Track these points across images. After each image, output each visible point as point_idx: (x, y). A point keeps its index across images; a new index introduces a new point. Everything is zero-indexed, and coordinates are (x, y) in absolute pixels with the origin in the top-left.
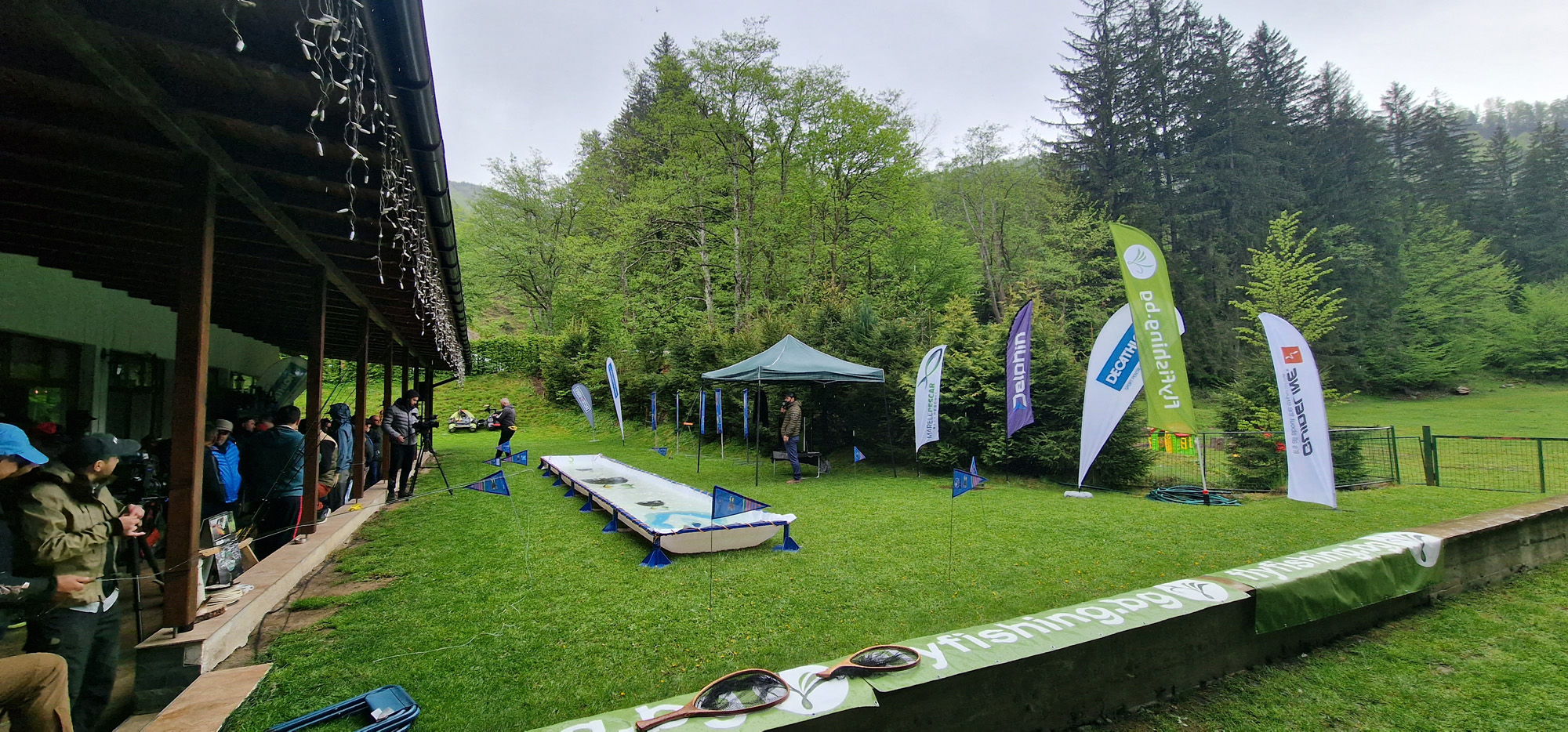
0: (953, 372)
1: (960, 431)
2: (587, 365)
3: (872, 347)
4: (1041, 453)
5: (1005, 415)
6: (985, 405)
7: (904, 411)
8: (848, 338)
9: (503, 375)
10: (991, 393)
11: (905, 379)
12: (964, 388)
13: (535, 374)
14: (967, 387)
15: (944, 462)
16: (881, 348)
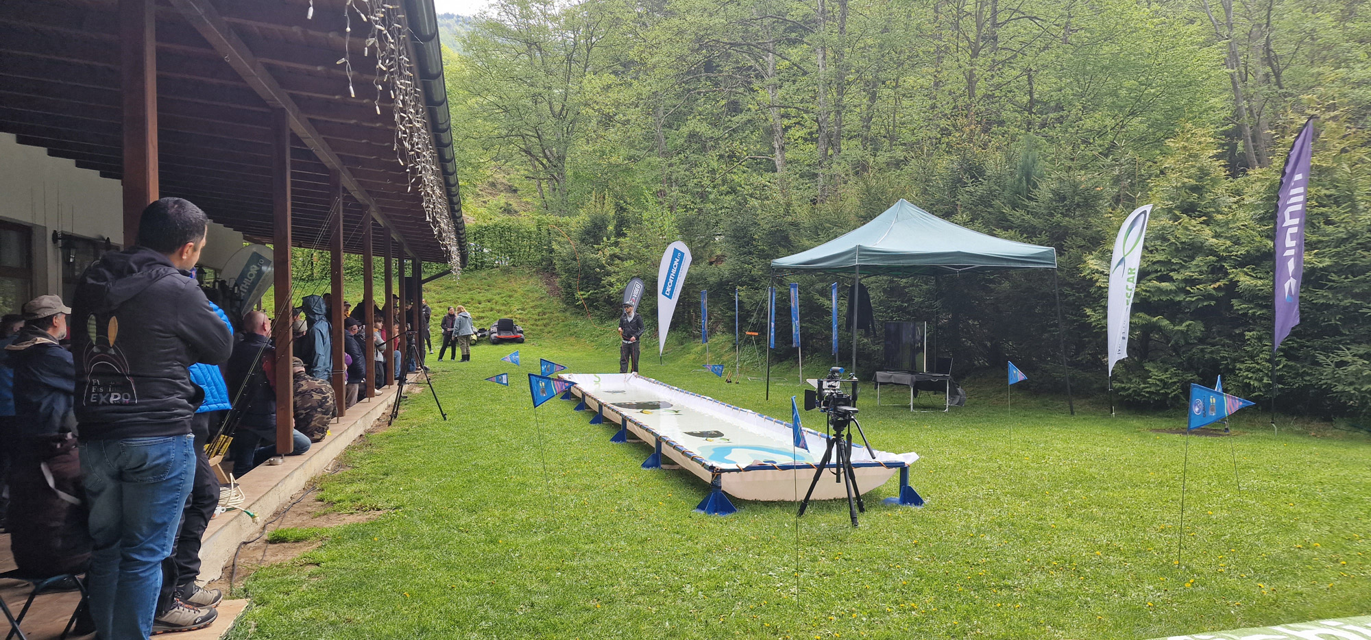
0: (1177, 250)
1: (1187, 343)
2: (614, 256)
3: (1035, 215)
4: (1339, 380)
5: (1271, 319)
6: (1234, 301)
7: (1089, 311)
8: (997, 202)
9: (506, 271)
10: (1245, 280)
11: (1092, 262)
12: (1196, 275)
13: (546, 268)
14: (1201, 273)
15: (1157, 393)
16: (1052, 215)
